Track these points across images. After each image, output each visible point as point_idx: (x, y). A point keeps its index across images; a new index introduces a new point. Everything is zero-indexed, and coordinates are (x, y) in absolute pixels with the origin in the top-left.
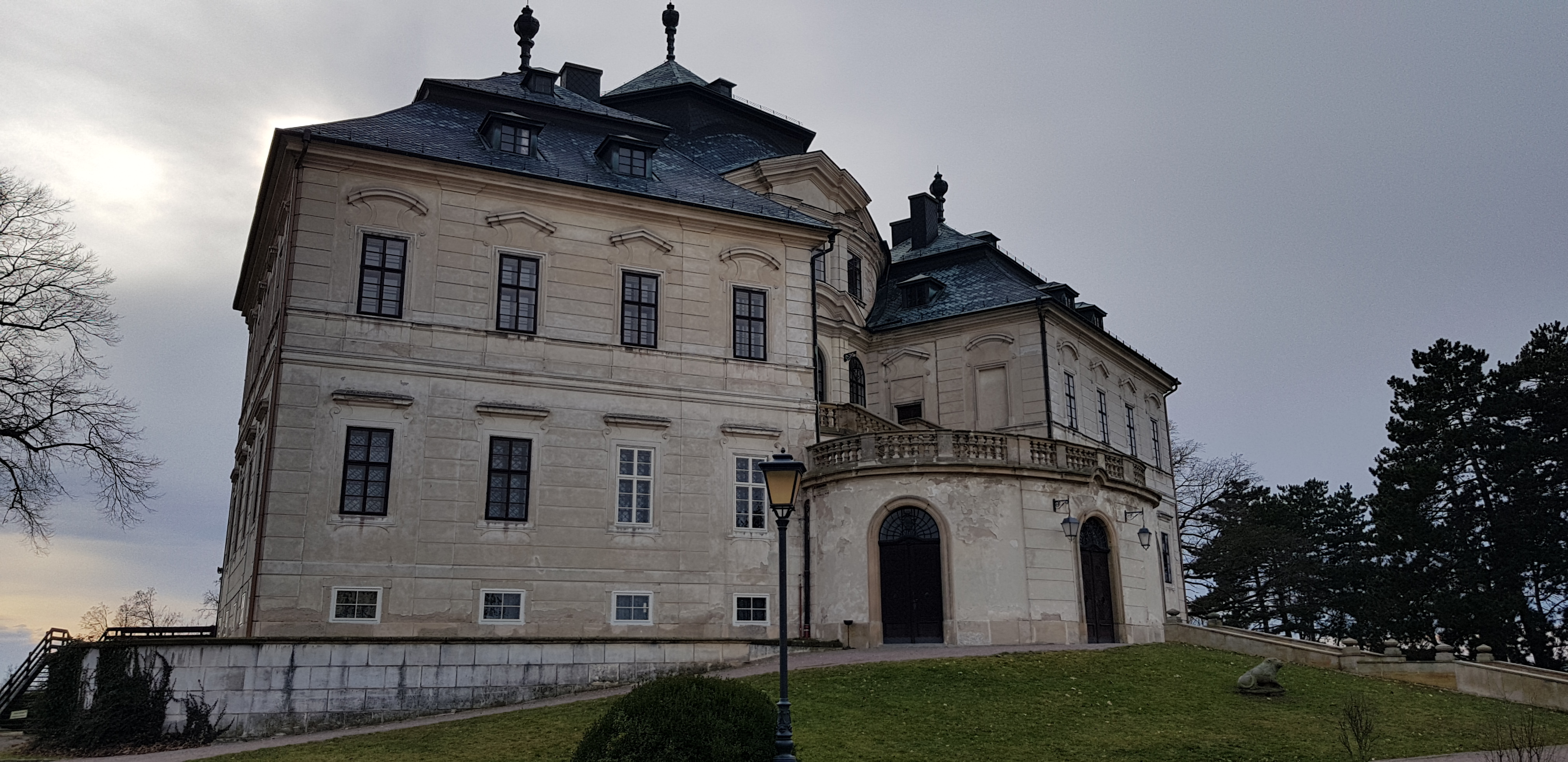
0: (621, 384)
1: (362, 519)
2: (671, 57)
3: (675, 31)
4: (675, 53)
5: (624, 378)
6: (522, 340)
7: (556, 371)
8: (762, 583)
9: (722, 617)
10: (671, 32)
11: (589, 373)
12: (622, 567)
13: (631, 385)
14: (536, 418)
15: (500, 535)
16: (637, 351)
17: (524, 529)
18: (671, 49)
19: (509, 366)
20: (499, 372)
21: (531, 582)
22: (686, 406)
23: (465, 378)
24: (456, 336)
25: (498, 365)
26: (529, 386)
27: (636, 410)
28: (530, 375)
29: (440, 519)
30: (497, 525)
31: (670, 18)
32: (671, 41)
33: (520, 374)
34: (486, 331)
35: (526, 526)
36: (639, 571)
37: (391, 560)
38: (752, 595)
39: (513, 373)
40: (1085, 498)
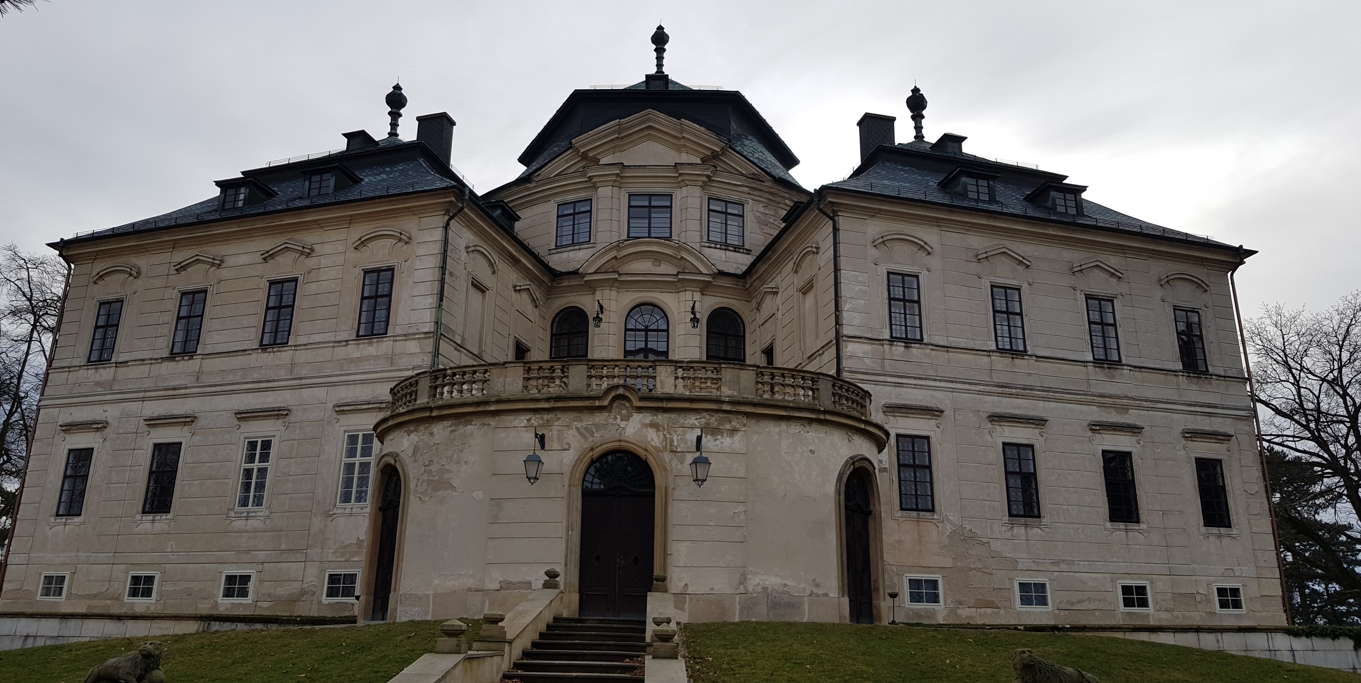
0: (253, 382)
1: (66, 519)
5: (256, 376)
6: (185, 360)
7: (207, 381)
8: (356, 559)
9: (314, 593)
11: (230, 378)
12: (234, 549)
13: (261, 382)
14: (185, 423)
15: (148, 526)
16: (271, 350)
17: (166, 519)
19: (172, 384)
20: (165, 390)
21: (165, 565)
22: (306, 393)
23: (143, 399)
24: (142, 367)
25: (165, 385)
26: (186, 397)
27: (264, 403)
28: (186, 388)
29: (112, 516)
30: (148, 518)
33: (180, 389)
34: (162, 358)
35: (168, 517)
36: (248, 552)
37: (78, 552)
38: (343, 571)
39: (175, 389)
40: (598, 427)
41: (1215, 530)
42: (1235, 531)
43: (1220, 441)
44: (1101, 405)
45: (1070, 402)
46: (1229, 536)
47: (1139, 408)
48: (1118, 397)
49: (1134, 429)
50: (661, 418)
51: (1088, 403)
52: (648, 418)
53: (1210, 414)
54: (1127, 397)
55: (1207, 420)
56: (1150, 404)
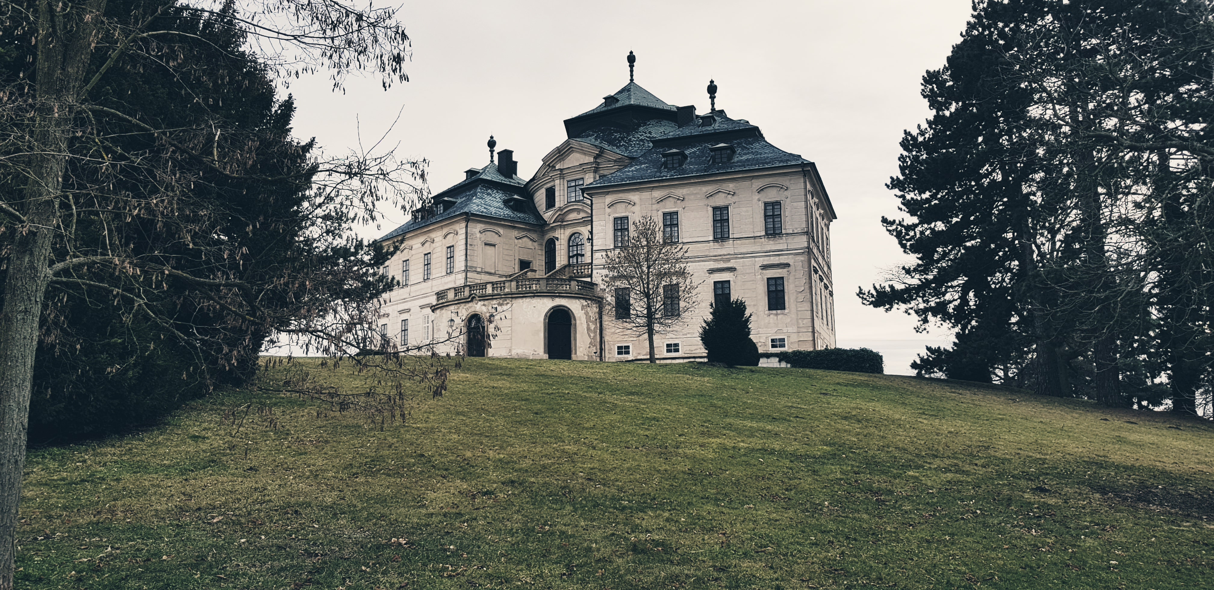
0: (423, 294)
2: (632, 80)
3: (633, 66)
4: (634, 78)
6: (406, 288)
7: (413, 295)
10: (631, 67)
11: (417, 293)
14: (408, 312)
16: (427, 281)
18: (632, 76)
20: (402, 300)
23: (397, 304)
26: (407, 302)
27: (426, 302)
28: (406, 298)
31: (631, 59)
32: (632, 71)
40: (470, 307)
41: (774, 312)
42: (786, 311)
43: (784, 268)
44: (715, 261)
45: (699, 261)
46: (783, 314)
47: (736, 258)
48: (725, 255)
49: (732, 269)
50: (486, 302)
51: (710, 260)
52: (482, 303)
53: (779, 255)
54: (729, 254)
55: (777, 258)
56: (742, 256)
